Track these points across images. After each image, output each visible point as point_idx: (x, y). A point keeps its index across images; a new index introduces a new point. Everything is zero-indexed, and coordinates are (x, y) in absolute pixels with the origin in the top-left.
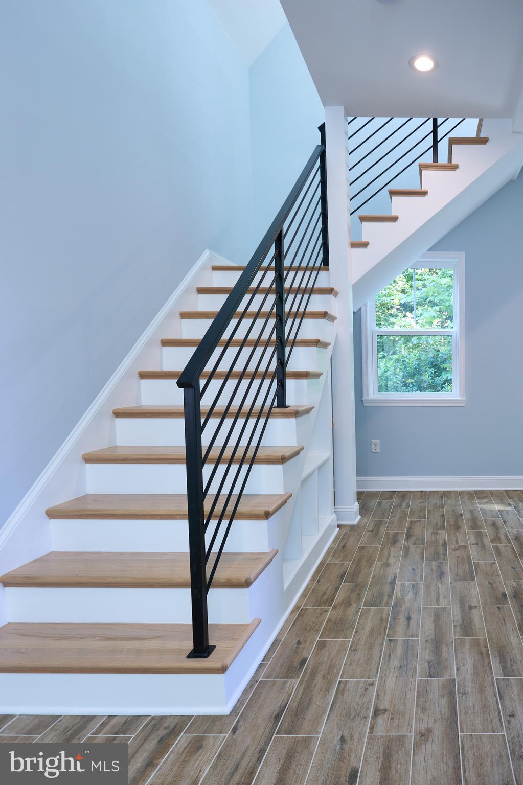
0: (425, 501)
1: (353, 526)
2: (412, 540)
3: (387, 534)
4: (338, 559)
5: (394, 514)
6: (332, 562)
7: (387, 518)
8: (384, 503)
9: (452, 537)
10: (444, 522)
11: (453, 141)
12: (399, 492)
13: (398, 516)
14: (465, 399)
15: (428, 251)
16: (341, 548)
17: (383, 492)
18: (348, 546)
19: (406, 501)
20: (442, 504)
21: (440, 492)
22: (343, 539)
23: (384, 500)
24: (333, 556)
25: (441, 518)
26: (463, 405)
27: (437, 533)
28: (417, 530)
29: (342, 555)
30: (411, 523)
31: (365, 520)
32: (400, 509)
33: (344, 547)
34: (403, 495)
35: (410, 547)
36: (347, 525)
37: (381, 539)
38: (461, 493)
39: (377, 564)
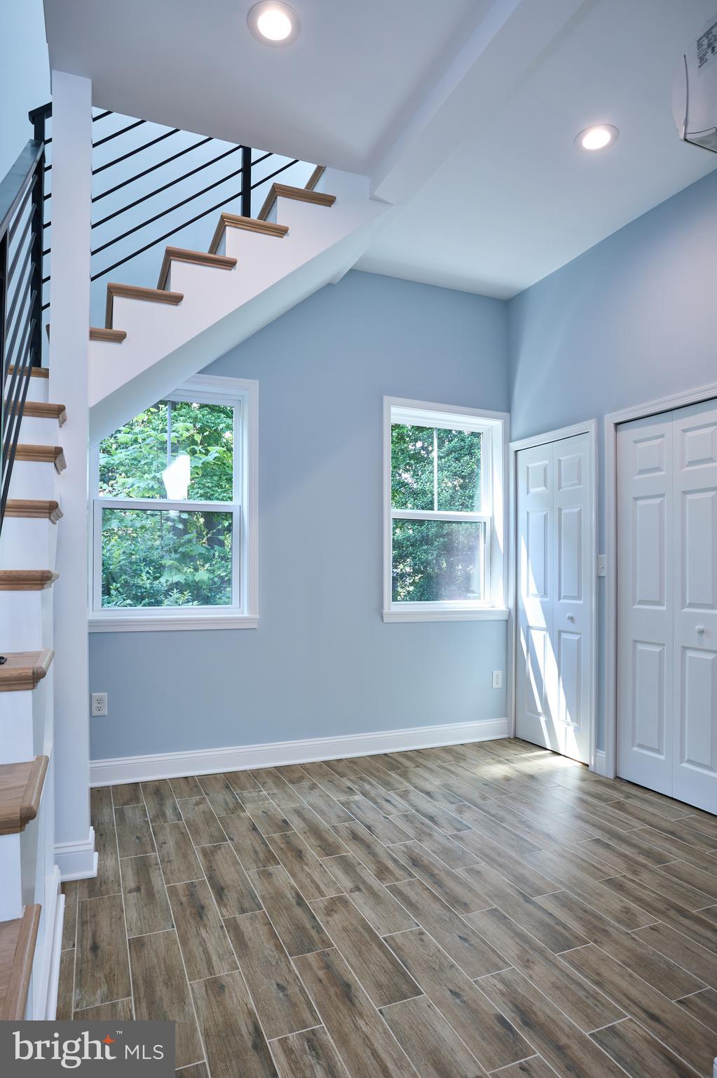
0: (204, 799)
1: (91, 881)
2: (231, 897)
3: (173, 891)
4: (94, 993)
5: (161, 838)
6: (84, 1005)
7: (154, 851)
8: (128, 810)
9: (301, 876)
10: (266, 846)
11: (277, 191)
12: (145, 784)
13: (171, 843)
14: (257, 616)
15: (198, 373)
16: (89, 954)
17: (115, 787)
18: (104, 945)
19: (169, 803)
20: (238, 803)
21: (218, 776)
22: (83, 923)
23: (125, 804)
24: (80, 985)
25: (254, 833)
26: (254, 626)
27: (270, 875)
28: (227, 874)
29: (100, 975)
30: (208, 854)
31: (110, 863)
32: (166, 822)
33: (95, 948)
34: (158, 790)
35: (238, 921)
36: (77, 881)
37: (168, 909)
38: (255, 774)
39: (194, 988)
